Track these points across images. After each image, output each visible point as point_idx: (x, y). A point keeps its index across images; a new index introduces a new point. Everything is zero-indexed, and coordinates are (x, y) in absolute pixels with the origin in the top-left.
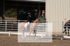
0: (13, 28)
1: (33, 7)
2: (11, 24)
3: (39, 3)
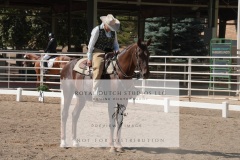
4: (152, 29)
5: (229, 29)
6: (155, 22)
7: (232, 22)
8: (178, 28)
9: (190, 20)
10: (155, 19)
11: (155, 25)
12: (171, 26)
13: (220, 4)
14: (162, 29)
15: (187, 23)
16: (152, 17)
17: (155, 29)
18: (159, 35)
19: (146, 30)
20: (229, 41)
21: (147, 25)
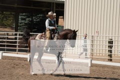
0: (8, 46)
1: (44, 9)
2: (5, 39)
3: (53, 3)
4: (22, 19)
5: (60, 20)
6: (24, 16)
7: (62, 17)
8: (36, 19)
9: (42, 15)
10: (24, 14)
11: (24, 17)
12: (32, 18)
13: (56, 8)
14: (27, 19)
15: (40, 17)
16: (23, 13)
17: (24, 19)
18: (26, 22)
19: (20, 20)
20: (60, 26)
21: (20, 17)
